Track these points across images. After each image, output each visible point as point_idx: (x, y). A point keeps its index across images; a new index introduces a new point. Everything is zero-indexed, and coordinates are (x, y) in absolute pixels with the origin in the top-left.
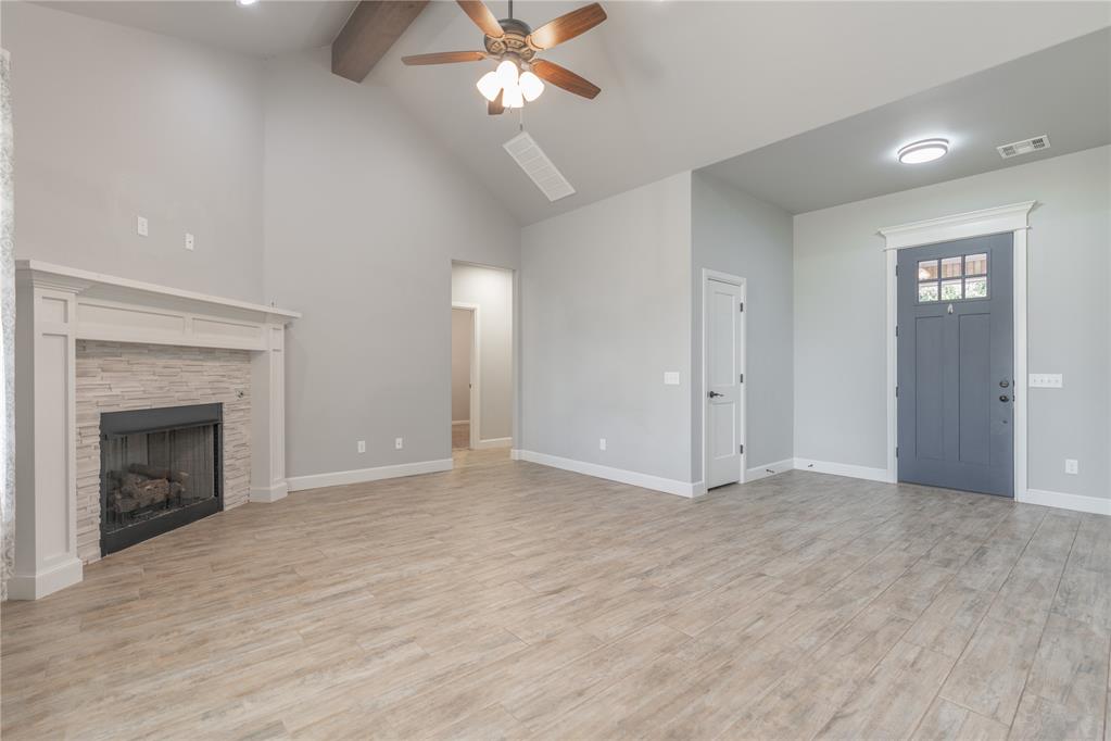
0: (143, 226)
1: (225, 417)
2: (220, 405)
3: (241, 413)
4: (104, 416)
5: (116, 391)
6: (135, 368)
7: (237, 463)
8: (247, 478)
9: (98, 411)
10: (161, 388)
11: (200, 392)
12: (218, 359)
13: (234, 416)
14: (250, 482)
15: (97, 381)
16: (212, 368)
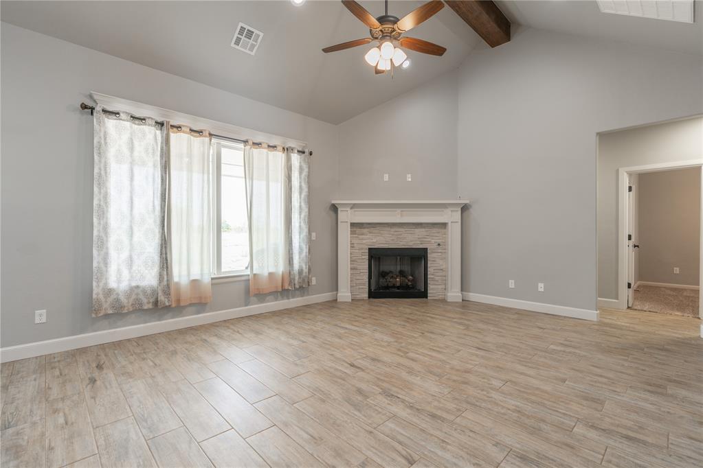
0: (386, 177)
1: (429, 255)
2: (425, 250)
3: (440, 254)
4: (370, 249)
5: (374, 241)
6: (382, 232)
7: (437, 278)
8: (443, 287)
9: (367, 247)
10: (393, 240)
11: (413, 243)
12: (424, 228)
13: (435, 255)
14: (445, 289)
15: (368, 237)
16: (420, 232)
